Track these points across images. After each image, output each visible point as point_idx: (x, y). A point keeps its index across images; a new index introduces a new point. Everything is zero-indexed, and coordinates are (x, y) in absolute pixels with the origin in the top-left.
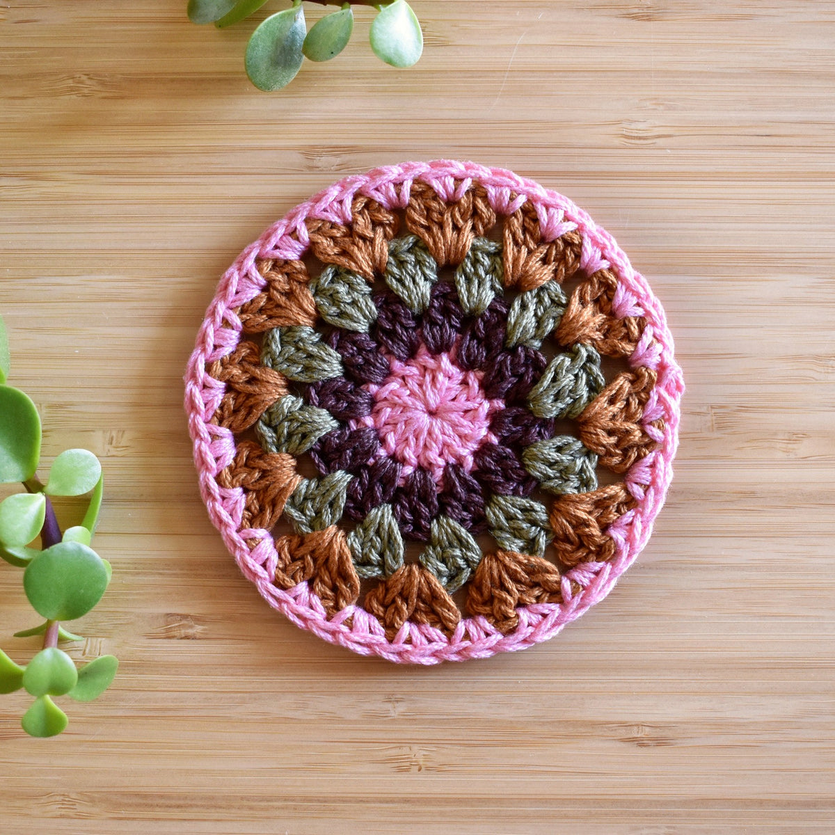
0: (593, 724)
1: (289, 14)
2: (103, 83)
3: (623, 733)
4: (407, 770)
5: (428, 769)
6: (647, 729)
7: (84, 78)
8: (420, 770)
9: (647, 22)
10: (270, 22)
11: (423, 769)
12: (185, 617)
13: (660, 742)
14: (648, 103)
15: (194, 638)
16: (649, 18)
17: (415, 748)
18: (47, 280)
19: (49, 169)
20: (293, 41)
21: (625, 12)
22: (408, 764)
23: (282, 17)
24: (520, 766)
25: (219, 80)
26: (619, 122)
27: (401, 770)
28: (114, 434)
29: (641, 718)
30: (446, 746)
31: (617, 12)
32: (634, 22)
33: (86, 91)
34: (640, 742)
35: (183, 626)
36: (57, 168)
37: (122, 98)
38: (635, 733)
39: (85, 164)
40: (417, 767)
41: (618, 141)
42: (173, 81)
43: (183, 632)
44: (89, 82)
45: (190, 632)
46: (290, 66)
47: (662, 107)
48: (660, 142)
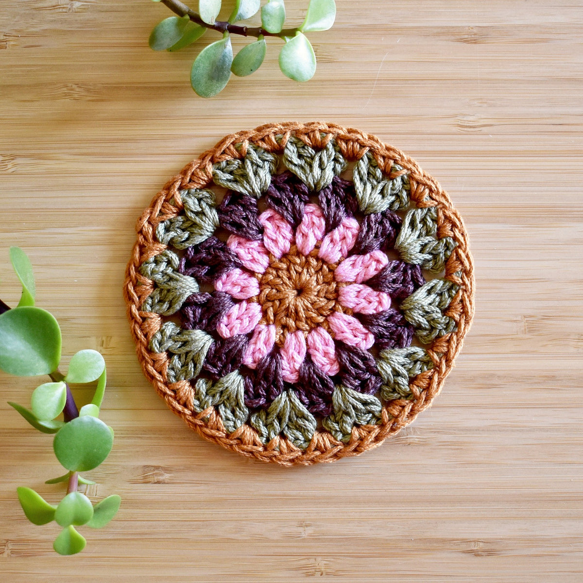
0: (443, 541)
1: (221, 43)
2: (88, 90)
3: (464, 547)
4: (313, 575)
5: (327, 574)
6: (481, 544)
7: (74, 86)
8: (321, 575)
9: (474, 45)
10: (208, 50)
11: (324, 574)
12: (157, 468)
13: (490, 553)
14: (476, 102)
15: (164, 483)
16: (475, 42)
17: (319, 559)
18: (52, 230)
19: (52, 151)
20: (224, 61)
21: (458, 37)
22: (313, 570)
23: (216, 45)
24: (391, 571)
25: (172, 88)
26: (456, 116)
27: (308, 575)
28: (104, 339)
29: (477, 536)
30: (341, 558)
31: (453, 38)
32: (465, 44)
33: (76, 96)
34: (476, 553)
35: (156, 474)
36: (57, 151)
37: (102, 100)
38: (473, 547)
39: (78, 148)
40: (320, 573)
41: (456, 129)
42: (138, 88)
43: (156, 479)
44: (78, 89)
45: (161, 478)
46: (222, 80)
47: (485, 105)
48: (485, 129)
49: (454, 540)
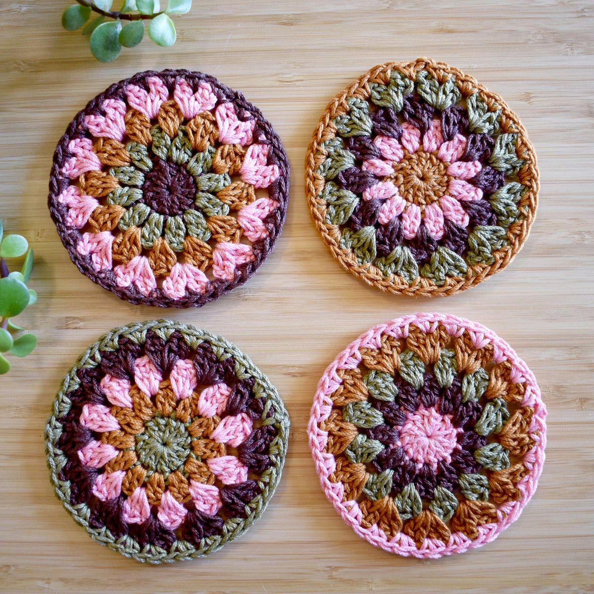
0: (270, 366)
1: (112, 24)
2: (30, 65)
3: (285, 370)
6: (297, 368)
7: (21, 63)
9: (290, 27)
10: (101, 27)
12: (74, 318)
13: (302, 374)
14: (291, 65)
15: (80, 329)
16: (291, 24)
18: (5, 159)
19: (6, 106)
20: (116, 37)
21: (279, 21)
23: (108, 25)
25: (85, 61)
26: (278, 74)
28: (39, 231)
29: (293, 363)
31: (276, 22)
32: (284, 26)
33: (22, 69)
34: (293, 375)
35: (75, 323)
36: (10, 106)
37: (40, 71)
38: (290, 371)
39: (23, 103)
41: (277, 84)
42: (63, 62)
43: (74, 326)
44: (23, 64)
45: (77, 325)
46: (115, 50)
47: (298, 67)
48: (297, 83)
49: (277, 366)
